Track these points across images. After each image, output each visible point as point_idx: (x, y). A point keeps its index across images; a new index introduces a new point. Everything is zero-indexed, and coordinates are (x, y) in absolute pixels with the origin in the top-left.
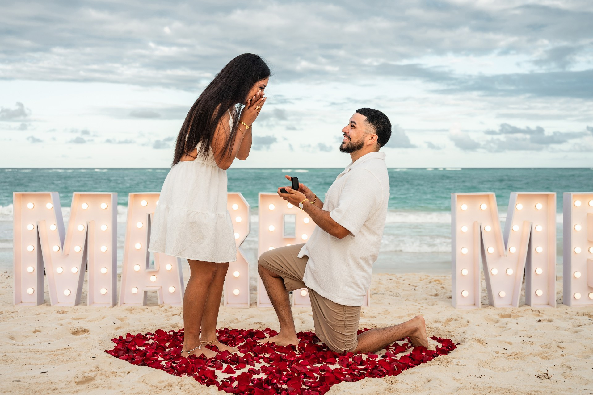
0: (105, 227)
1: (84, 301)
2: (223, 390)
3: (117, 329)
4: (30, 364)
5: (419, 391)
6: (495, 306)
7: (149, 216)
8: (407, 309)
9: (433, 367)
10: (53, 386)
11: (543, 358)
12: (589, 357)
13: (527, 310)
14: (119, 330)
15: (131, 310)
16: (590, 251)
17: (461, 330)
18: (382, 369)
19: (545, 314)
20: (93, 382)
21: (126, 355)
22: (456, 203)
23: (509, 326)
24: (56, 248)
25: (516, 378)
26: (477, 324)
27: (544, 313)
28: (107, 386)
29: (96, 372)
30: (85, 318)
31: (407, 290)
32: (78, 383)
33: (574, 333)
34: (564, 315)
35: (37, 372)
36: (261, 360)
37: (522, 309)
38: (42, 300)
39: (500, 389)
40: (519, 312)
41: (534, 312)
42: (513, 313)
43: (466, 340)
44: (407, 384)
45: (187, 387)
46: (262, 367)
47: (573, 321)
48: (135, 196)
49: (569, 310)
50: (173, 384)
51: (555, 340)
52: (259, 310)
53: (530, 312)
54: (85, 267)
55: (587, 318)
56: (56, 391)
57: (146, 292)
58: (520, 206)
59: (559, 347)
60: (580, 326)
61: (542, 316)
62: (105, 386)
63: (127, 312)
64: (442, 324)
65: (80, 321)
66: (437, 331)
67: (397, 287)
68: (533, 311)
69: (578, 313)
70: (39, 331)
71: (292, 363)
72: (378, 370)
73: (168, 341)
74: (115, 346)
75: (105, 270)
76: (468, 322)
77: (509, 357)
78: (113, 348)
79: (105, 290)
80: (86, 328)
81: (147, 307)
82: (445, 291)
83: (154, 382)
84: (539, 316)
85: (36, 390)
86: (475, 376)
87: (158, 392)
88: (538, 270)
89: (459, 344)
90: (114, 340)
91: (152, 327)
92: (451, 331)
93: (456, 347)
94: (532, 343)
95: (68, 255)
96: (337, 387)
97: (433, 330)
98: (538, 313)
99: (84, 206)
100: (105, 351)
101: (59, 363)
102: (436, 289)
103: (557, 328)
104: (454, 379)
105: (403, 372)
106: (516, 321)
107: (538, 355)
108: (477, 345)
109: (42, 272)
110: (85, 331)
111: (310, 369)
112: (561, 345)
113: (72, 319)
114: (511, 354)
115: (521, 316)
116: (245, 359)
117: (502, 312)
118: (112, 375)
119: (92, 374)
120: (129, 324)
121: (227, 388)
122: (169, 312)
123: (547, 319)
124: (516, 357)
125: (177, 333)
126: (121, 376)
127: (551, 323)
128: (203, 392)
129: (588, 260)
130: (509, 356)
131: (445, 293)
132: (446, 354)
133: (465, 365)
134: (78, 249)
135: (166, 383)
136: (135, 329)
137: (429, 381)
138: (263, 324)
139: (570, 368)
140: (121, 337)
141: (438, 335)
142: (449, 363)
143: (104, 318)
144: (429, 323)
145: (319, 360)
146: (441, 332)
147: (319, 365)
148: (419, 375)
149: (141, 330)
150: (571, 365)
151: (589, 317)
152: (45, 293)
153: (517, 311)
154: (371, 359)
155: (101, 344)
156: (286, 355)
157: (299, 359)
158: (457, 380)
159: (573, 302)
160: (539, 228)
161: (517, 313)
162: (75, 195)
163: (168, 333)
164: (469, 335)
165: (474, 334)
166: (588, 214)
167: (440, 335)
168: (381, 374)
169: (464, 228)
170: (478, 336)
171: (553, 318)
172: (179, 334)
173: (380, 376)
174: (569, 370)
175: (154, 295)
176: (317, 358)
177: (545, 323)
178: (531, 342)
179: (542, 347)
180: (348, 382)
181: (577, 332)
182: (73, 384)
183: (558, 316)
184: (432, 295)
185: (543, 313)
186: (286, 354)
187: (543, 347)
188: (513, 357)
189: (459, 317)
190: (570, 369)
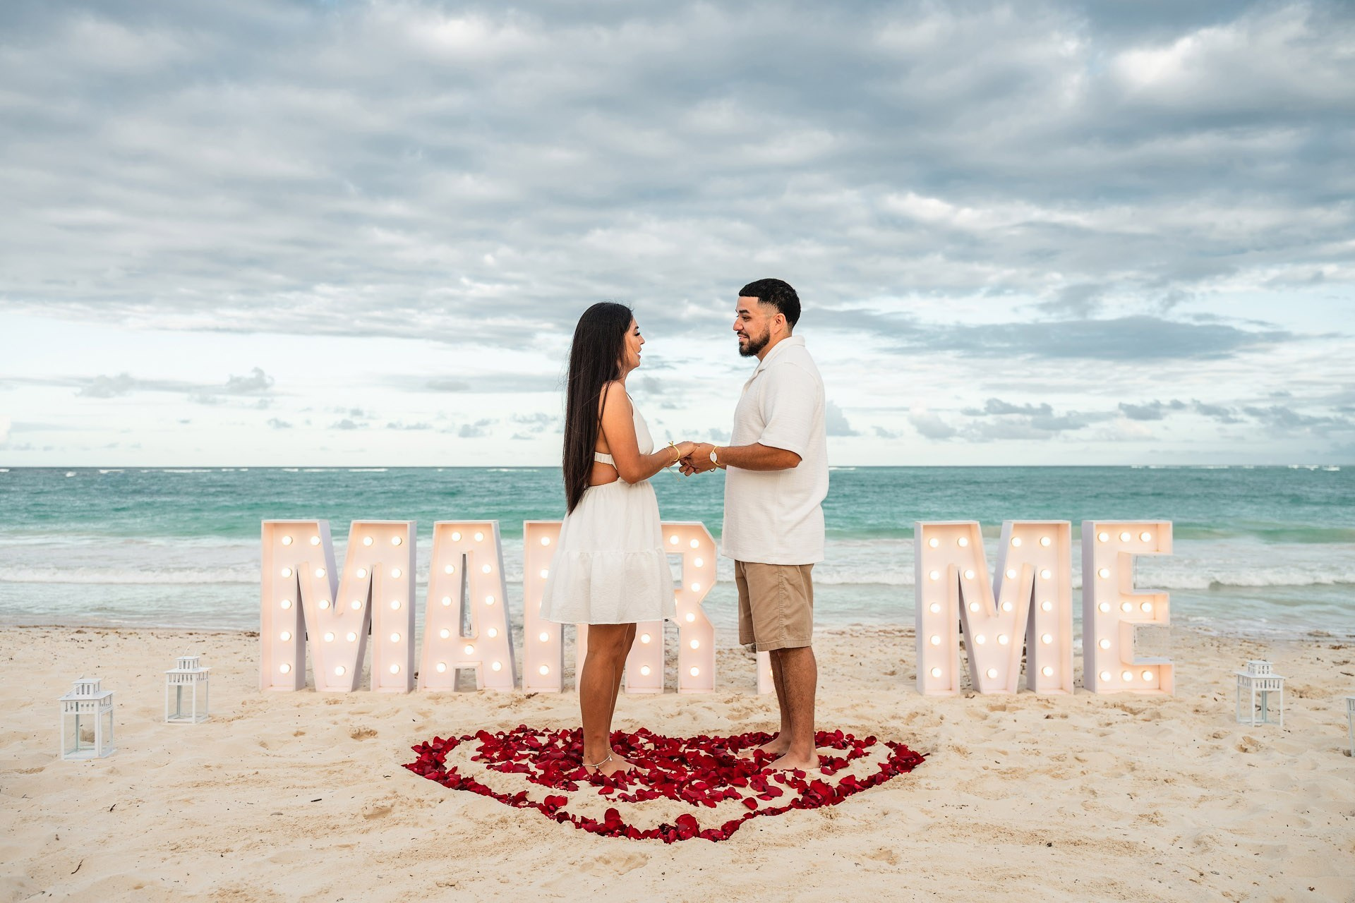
0: (398, 572)
1: (365, 684)
2: (582, 829)
3: (418, 729)
4: (294, 787)
5: (872, 829)
6: (982, 691)
7: (464, 555)
8: (850, 697)
9: (891, 791)
10: (332, 822)
11: (1054, 777)
12: (1123, 775)
13: (1029, 698)
14: (422, 732)
15: (436, 698)
16: (1124, 608)
17: (931, 731)
18: (816, 794)
19: (1057, 705)
20: (389, 816)
21: (436, 772)
22: (922, 537)
23: (1003, 725)
24: (324, 604)
25: (1014, 809)
26: (955, 722)
27: (1056, 702)
28: (411, 822)
29: (393, 800)
30: (370, 712)
31: (849, 666)
32: (367, 817)
33: (1101, 736)
34: (1086, 707)
35: (305, 800)
36: (636, 780)
37: (1023, 696)
38: (303, 681)
39: (991, 827)
40: (1018, 701)
41: (1040, 702)
42: (1009, 703)
43: (940, 748)
44: (853, 818)
45: (529, 823)
46: (638, 791)
47: (1098, 716)
48: (443, 526)
49: (1093, 698)
50: (509, 819)
51: (1071, 748)
52: (629, 698)
53: (1035, 702)
54: (368, 629)
55: (1119, 711)
56: (337, 830)
57: (458, 671)
58: (1017, 542)
59: (1077, 758)
60: (1109, 724)
61: (1052, 708)
62: (409, 823)
63: (431, 701)
64: (902, 720)
65: (361, 716)
66: (896, 733)
67: (833, 659)
68: (1038, 700)
69: (1106, 703)
70: (302, 734)
71: (682, 784)
72: (810, 796)
73: (496, 750)
74: (417, 757)
75: (398, 637)
76: (942, 718)
77: (1003, 776)
78: (415, 760)
79: (396, 668)
80: (373, 729)
81: (460, 693)
82: (907, 667)
83: (481, 815)
84: (1048, 707)
85: (307, 828)
86: (953, 806)
87: (487, 832)
88: (1045, 638)
89: (928, 754)
90: (415, 748)
91: (471, 727)
92: (916, 733)
93: (924, 760)
94: (1038, 753)
95: (342, 614)
96: (751, 823)
97: (889, 731)
98: (1046, 704)
99: (367, 541)
100: (403, 766)
101: (337, 784)
102: (892, 664)
103: (1075, 728)
104: (922, 811)
105: (847, 798)
106: (1014, 717)
107: (1047, 772)
108: (955, 756)
109: (302, 635)
110: (372, 733)
111: (709, 795)
112: (1081, 756)
113: (349, 713)
114: (1006, 771)
115: (1021, 709)
116: (613, 780)
117: (992, 702)
118: (417, 804)
119: (387, 804)
120: (436, 722)
121: (588, 825)
122: (494, 701)
123: (1060, 714)
124: (1013, 775)
125: (509, 737)
126: (430, 806)
127: (1065, 721)
128: (554, 831)
129: (1120, 622)
130: (1003, 774)
131: (907, 670)
132: (910, 771)
133: (938, 788)
134: (358, 605)
135: (499, 817)
136: (446, 729)
137: (885, 814)
138: (635, 722)
139: (1093, 792)
140: (425, 743)
141: (897, 739)
142: (914, 786)
143: (397, 712)
144: (883, 719)
145: (722, 780)
146: (901, 735)
147: (722, 789)
148: (870, 804)
149: (455, 732)
150: (1095, 789)
151: (1123, 710)
152: (307, 672)
153: (1014, 699)
154: (798, 779)
155: (396, 755)
156: (673, 772)
157: (692, 778)
158: (927, 813)
159: (1099, 687)
160: (1046, 575)
161: (1014, 703)
162: (355, 524)
163: (495, 737)
164: (943, 741)
165: (952, 738)
166: (1119, 553)
167: (901, 739)
168: (814, 802)
169: (934, 574)
170: (957, 741)
171: (1068, 712)
172: (512, 738)
173: (814, 806)
174: (1092, 796)
175: (468, 673)
176: (719, 777)
177: (1056, 720)
178: (1036, 752)
179: (1052, 758)
180: (766, 815)
181: (1105, 735)
182: (361, 818)
183: (1076, 707)
184: (886, 674)
185: (1053, 704)
186: (672, 770)
187: (1054, 759)
188: (1009, 775)
189: (927, 711)
190: (1094, 794)
